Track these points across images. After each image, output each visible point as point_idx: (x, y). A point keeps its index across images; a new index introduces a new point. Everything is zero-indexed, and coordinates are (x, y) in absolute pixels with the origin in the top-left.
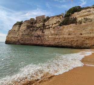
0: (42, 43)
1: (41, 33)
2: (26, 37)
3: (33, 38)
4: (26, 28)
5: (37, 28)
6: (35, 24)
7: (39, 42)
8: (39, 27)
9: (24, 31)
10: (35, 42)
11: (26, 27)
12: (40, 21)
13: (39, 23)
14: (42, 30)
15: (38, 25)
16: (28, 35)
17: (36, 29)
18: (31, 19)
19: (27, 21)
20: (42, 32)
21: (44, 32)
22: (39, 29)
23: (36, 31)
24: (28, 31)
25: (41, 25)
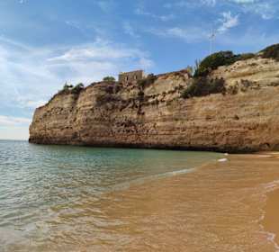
0: (138, 142)
1: (135, 116)
2: (97, 126)
3: (115, 128)
4: (95, 102)
5: (124, 102)
6: (117, 92)
7: (131, 139)
8: (130, 101)
9: (92, 109)
10: (119, 139)
11: (95, 99)
12: (130, 84)
13: (129, 90)
14: (137, 107)
15: (125, 95)
16: (101, 120)
17: (120, 104)
18: (105, 79)
19: (95, 83)
20: (139, 113)
21: (143, 114)
22: (131, 105)
23: (121, 110)
24: (102, 111)
25: (134, 95)
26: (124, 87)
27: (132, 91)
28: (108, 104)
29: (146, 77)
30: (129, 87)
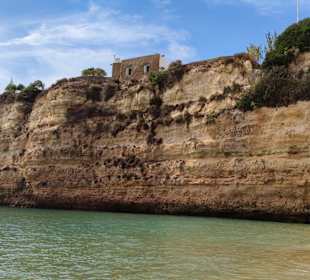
0: (148, 199)
1: (143, 146)
2: (66, 167)
3: (101, 171)
4: (63, 118)
5: (121, 117)
6: (107, 100)
7: (133, 194)
8: (133, 116)
9: (55, 132)
10: (110, 193)
11: (63, 111)
12: (134, 82)
13: (132, 95)
14: (146, 127)
15: (124, 105)
16: (74, 153)
17: (114, 122)
18: (86, 72)
19: (65, 81)
20: (151, 140)
21: (160, 141)
22: (134, 124)
23: (115, 134)
24: (76, 135)
25: (142, 104)
26: (123, 87)
27: (138, 97)
28: (90, 122)
29: (167, 68)
30: (133, 89)
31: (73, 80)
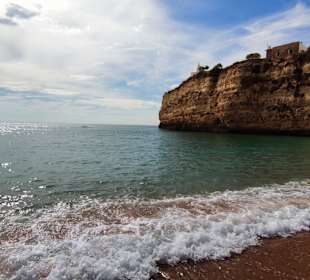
1: (291, 98)
2: (243, 112)
3: (264, 113)
4: (239, 85)
5: (275, 82)
6: (264, 72)
7: (287, 125)
8: (283, 80)
9: (236, 93)
11: (238, 82)
12: (282, 60)
13: (281, 68)
14: (293, 87)
15: (276, 74)
16: (247, 104)
17: (271, 86)
18: (248, 57)
19: (238, 63)
20: (296, 95)
21: (303, 95)
22: (285, 85)
23: (272, 92)
24: (248, 94)
25: (289, 73)
26: (275, 64)
27: (286, 69)
28: (255, 85)
29: (305, 50)
30: (281, 64)
31: (243, 62)
